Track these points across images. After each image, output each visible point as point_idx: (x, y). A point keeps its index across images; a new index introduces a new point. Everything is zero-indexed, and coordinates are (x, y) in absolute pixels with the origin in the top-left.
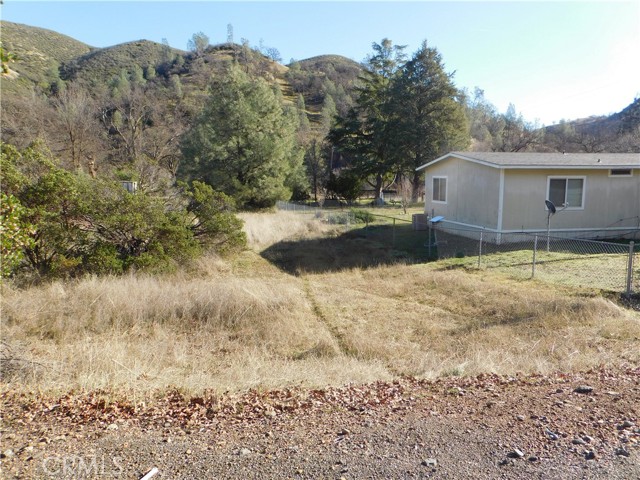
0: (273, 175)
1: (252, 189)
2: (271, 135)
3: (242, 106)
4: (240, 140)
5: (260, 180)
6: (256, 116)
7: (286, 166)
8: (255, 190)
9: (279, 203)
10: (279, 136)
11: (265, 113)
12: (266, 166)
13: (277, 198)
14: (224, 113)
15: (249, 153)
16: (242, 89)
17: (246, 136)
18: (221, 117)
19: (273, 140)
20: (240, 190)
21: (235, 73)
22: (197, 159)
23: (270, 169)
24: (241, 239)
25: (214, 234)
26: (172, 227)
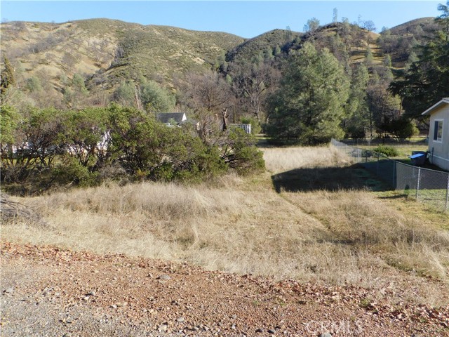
0: (330, 120)
1: (313, 130)
2: (329, 90)
3: (309, 70)
4: (306, 95)
5: (319, 123)
6: (319, 77)
7: (341, 113)
8: (316, 130)
9: (333, 140)
10: (336, 90)
11: (327, 75)
12: (325, 113)
13: (333, 136)
14: (298, 77)
15: (312, 104)
16: (311, 58)
17: (312, 92)
18: (296, 81)
19: (331, 93)
20: (305, 131)
21: (307, 47)
22: (277, 109)
23: (328, 115)
24: (261, 165)
25: (244, 160)
26: (204, 155)
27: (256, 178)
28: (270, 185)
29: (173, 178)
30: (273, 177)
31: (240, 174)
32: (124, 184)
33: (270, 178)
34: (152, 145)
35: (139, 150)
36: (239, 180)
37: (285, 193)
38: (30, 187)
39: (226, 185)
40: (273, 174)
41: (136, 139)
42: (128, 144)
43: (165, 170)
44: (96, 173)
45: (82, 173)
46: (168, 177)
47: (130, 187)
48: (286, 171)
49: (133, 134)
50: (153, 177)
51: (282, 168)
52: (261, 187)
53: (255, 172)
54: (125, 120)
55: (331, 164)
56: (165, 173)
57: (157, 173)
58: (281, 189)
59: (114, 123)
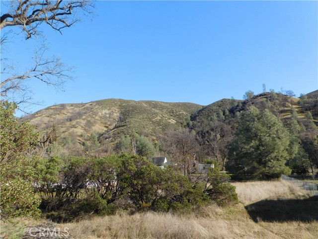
0: (278, 160)
1: (265, 168)
2: (273, 138)
3: (257, 124)
4: (256, 142)
5: (269, 163)
6: (265, 129)
7: (285, 154)
8: (267, 168)
9: (283, 175)
10: (279, 138)
11: (270, 127)
12: (273, 155)
13: (282, 172)
14: (248, 130)
15: (261, 148)
16: (256, 116)
17: (260, 140)
18: (247, 133)
19: (275, 140)
20: (259, 169)
21: (252, 109)
22: (235, 153)
23: (276, 156)
24: (235, 197)
25: (221, 193)
26: (192, 190)
27: (232, 209)
28: (246, 215)
29: (168, 209)
30: (246, 208)
31: (219, 205)
32: (132, 213)
33: (244, 208)
34: (152, 183)
35: (143, 186)
36: (219, 210)
37: (263, 223)
38: (63, 215)
39: (211, 215)
40: (246, 205)
41: (141, 178)
42: (135, 182)
43: (162, 202)
44: (112, 204)
45: (102, 205)
46: (165, 207)
47: (137, 216)
48: (255, 202)
49: (139, 175)
50: (154, 207)
51: (250, 199)
52: (239, 217)
53: (231, 203)
54: (133, 164)
55: (290, 197)
56: (163, 204)
57: (156, 204)
58: (258, 219)
59: (125, 166)
